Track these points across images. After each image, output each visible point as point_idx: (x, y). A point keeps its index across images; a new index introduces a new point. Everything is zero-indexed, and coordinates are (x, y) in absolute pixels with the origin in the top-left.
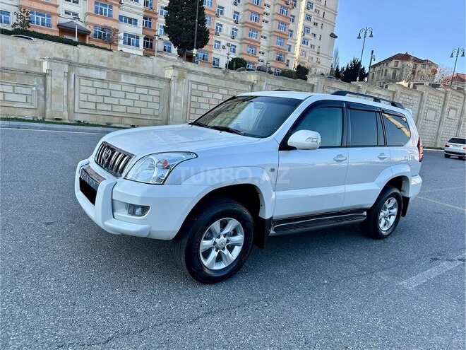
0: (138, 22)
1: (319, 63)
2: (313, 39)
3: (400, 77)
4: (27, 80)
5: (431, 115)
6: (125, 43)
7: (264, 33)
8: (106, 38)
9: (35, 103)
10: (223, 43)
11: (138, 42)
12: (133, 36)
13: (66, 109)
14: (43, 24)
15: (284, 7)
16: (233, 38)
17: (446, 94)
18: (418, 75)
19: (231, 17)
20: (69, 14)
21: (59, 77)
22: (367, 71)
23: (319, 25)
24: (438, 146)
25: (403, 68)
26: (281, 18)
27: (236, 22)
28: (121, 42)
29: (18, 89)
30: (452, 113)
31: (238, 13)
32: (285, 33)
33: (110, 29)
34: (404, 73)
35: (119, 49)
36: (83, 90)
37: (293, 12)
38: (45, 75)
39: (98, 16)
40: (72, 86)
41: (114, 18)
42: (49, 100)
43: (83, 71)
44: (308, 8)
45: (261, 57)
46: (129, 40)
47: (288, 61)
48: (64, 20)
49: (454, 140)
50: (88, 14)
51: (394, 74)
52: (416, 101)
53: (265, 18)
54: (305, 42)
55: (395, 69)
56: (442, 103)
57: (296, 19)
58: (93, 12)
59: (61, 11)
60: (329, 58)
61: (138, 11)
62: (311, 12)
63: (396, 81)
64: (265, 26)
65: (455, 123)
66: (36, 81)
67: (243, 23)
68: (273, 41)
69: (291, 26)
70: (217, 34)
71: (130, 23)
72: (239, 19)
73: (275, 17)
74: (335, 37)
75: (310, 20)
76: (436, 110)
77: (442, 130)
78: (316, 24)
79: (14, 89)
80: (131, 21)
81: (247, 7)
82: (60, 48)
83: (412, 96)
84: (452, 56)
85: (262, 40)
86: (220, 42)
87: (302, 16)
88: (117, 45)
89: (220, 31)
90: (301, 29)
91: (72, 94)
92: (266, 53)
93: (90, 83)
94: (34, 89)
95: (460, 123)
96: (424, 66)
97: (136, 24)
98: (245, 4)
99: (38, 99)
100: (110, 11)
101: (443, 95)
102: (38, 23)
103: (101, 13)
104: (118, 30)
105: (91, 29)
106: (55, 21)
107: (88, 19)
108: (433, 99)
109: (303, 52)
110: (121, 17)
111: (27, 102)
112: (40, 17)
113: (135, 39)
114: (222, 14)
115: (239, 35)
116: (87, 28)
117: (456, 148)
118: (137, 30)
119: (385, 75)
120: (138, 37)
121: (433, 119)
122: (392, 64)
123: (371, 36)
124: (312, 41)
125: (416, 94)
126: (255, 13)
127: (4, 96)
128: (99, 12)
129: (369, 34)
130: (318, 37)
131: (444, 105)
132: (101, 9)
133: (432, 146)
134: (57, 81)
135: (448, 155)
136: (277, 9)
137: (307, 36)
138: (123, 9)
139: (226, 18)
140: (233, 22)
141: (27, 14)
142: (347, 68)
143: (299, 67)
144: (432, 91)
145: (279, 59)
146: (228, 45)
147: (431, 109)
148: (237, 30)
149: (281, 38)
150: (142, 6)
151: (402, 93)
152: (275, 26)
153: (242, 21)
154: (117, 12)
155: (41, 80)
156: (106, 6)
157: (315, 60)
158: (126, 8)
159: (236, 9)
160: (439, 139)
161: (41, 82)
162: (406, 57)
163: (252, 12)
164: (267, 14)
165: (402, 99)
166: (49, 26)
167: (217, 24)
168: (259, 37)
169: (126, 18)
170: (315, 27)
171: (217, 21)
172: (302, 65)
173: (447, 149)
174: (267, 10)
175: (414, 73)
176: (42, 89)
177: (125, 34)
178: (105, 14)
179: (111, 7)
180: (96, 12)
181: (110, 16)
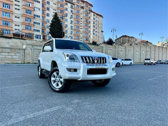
0: (40, 31)
1: (99, 40)
2: (96, 33)
3: (125, 43)
4: (19, 51)
5: (137, 53)
6: (36, 38)
7: (81, 32)
8: (30, 37)
9: (21, 58)
10: (68, 36)
11: (40, 37)
12: (39, 36)
13: (31, 59)
14: (8, 34)
15: (87, 24)
16: (71, 34)
17: (140, 46)
18: (130, 42)
19: (70, 28)
20: (16, 30)
21: (29, 50)
22: (114, 41)
23: (98, 28)
24: (141, 62)
25: (125, 40)
26: (86, 27)
27: (72, 29)
28: (35, 38)
29: (16, 54)
30: (143, 52)
31: (72, 26)
32: (88, 32)
33: (31, 34)
34: (126, 41)
35: (34, 40)
36: (36, 53)
37: (89, 25)
38: (24, 49)
39: (27, 30)
40: (33, 52)
41: (32, 30)
42: (26, 57)
43: (36, 47)
44: (93, 23)
45: (81, 40)
46: (37, 37)
47: (90, 40)
48: (15, 32)
49: (146, 59)
50: (23, 29)
51: (123, 42)
52: (132, 49)
53: (81, 27)
54: (94, 34)
55: (123, 40)
56: (140, 49)
57: (90, 27)
58: (25, 29)
59: (13, 29)
60: (102, 38)
61: (40, 27)
62: (95, 25)
63: (124, 44)
64: (81, 30)
65: (145, 55)
66: (22, 52)
67: (74, 30)
68: (84, 34)
69: (89, 30)
70: (66, 33)
71: (37, 31)
72: (73, 28)
73: (84, 27)
74: (103, 32)
75: (94, 27)
76: (139, 51)
77: (141, 57)
78: (96, 28)
79: (15, 54)
80: (38, 31)
81: (75, 24)
82: (20, 41)
83: (131, 48)
84: (140, 35)
85: (81, 34)
86: (67, 36)
87: (92, 26)
88: (33, 39)
89: (67, 32)
90: (92, 30)
91: (33, 54)
92: (82, 38)
93: (38, 51)
94: (21, 54)
95: (146, 55)
96: (131, 39)
97: (39, 32)
98: (74, 23)
99: (22, 57)
100: (31, 28)
101: (140, 47)
102: (6, 33)
103: (28, 29)
104: (34, 34)
105: (25, 34)
106: (12, 32)
107: (23, 31)
108: (137, 48)
109: (94, 37)
110: (34, 30)
111: (19, 58)
112: (7, 31)
113: (39, 37)
114: (67, 27)
115: (73, 33)
116: (23, 34)
117: (147, 62)
118: (40, 33)
119: (120, 42)
120: (40, 36)
121: (138, 54)
122: (122, 39)
123: (115, 31)
124: (96, 34)
125: (132, 47)
126: (78, 26)
127: (12, 57)
128: (27, 29)
129: (114, 30)
130: (98, 32)
131: (141, 50)
132: (28, 28)
133: (139, 62)
134: (28, 51)
135: (145, 64)
136: (84, 24)
137: (94, 32)
138: (35, 27)
139: (69, 28)
140: (71, 29)
141: (2, 31)
142: (108, 41)
143: (93, 42)
144: (136, 46)
145: (87, 40)
146: (70, 36)
147: (137, 51)
148: (72, 32)
149: (86, 33)
150: (41, 26)
151: (128, 47)
152: (84, 30)
153: (74, 29)
154: (33, 28)
155: (23, 51)
156: (29, 26)
157: (97, 39)
158: (36, 27)
159: (72, 25)
160: (141, 60)
161: (23, 52)
162: (126, 36)
163: (77, 26)
164: (81, 26)
165: (128, 49)
166: (10, 34)
167: (66, 30)
168: (80, 33)
169: (36, 30)
170: (96, 29)
171: (66, 29)
172: (94, 41)
173: (144, 62)
174: (81, 25)
175: (129, 41)
176: (24, 54)
177: (36, 35)
178: (29, 29)
179: (31, 27)
180: (26, 29)
181: (31, 29)
